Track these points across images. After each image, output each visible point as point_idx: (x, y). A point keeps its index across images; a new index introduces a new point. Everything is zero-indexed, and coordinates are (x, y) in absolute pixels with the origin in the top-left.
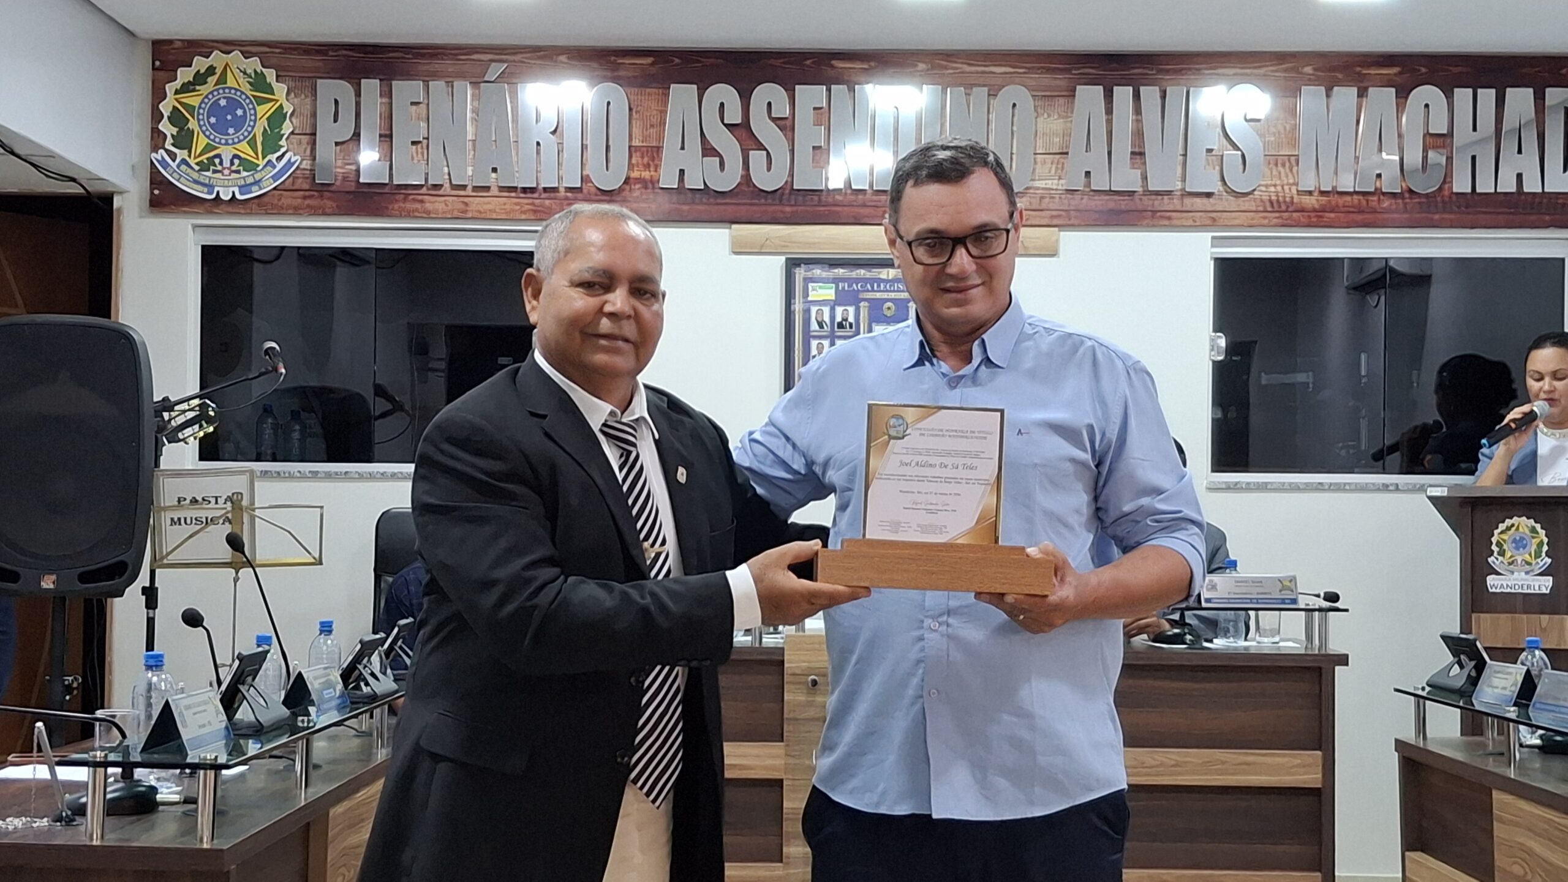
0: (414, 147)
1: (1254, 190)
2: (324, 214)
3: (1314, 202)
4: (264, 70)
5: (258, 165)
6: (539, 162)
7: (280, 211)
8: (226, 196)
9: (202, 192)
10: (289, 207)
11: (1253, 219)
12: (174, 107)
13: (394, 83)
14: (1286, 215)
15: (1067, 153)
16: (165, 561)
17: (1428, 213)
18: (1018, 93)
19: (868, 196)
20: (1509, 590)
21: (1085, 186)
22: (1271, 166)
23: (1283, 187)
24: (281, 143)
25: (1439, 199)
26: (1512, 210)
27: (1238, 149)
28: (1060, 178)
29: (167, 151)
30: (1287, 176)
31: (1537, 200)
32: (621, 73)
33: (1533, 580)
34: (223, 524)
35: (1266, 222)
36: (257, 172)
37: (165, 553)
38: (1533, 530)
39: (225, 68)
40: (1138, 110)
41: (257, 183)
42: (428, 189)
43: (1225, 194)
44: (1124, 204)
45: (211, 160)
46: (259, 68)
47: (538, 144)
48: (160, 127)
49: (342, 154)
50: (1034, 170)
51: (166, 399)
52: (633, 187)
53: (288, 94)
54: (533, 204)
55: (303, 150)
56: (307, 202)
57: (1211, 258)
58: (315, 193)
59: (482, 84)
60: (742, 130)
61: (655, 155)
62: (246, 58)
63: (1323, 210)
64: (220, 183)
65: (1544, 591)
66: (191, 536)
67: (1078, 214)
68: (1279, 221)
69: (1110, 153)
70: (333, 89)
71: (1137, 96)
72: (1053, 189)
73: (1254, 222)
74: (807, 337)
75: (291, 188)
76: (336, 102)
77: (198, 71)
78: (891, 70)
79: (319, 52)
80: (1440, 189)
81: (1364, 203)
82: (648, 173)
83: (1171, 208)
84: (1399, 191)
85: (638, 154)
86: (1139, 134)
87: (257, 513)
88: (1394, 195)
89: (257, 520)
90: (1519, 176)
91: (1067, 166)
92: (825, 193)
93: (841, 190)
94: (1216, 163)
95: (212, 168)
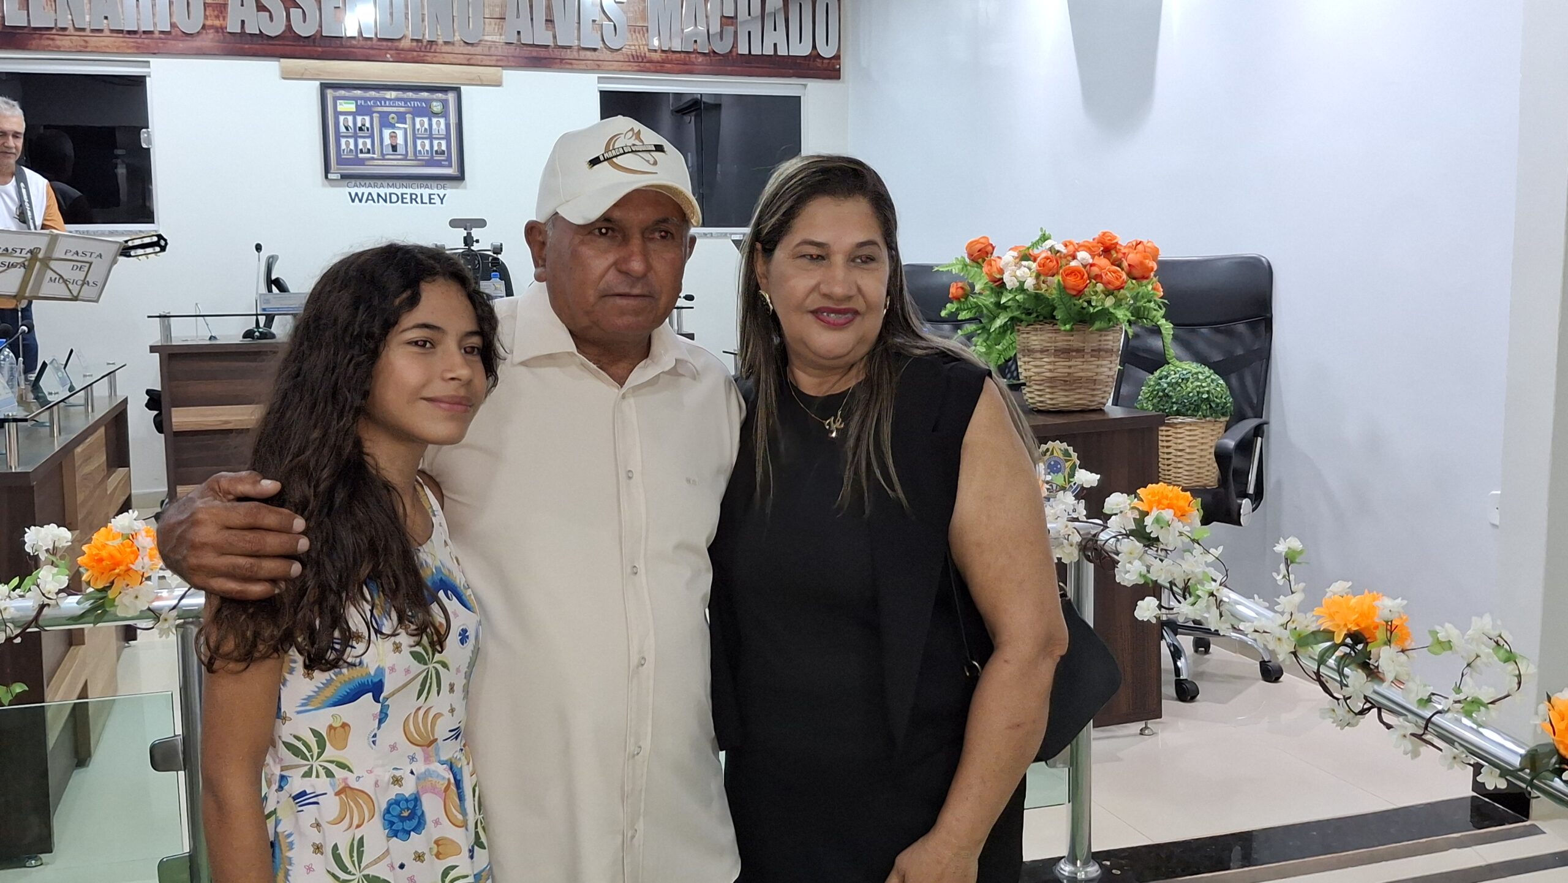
1: (622, 48)
3: (658, 57)
6: (139, 12)
11: (621, 66)
14: (641, 64)
15: (504, 19)
17: (724, 65)
19: (375, 42)
21: (518, 41)
22: (632, 32)
23: (639, 46)
25: (730, 57)
26: (772, 66)
27: (611, 20)
28: (501, 35)
30: (641, 39)
31: (785, 60)
35: (629, 68)
43: (604, 49)
44: (543, 53)
50: (484, 28)
52: (208, 31)
54: (136, 42)
57: (598, 91)
61: (223, 10)
63: (663, 61)
67: (513, 58)
68: (638, 68)
69: (532, 19)
72: (497, 42)
73: (623, 68)
80: (730, 51)
81: (687, 58)
82: (219, 21)
83: (572, 57)
84: (707, 51)
85: (211, 8)
88: (704, 54)
90: (775, 43)
91: (505, 27)
92: (345, 39)
93: (355, 37)
94: (598, 29)
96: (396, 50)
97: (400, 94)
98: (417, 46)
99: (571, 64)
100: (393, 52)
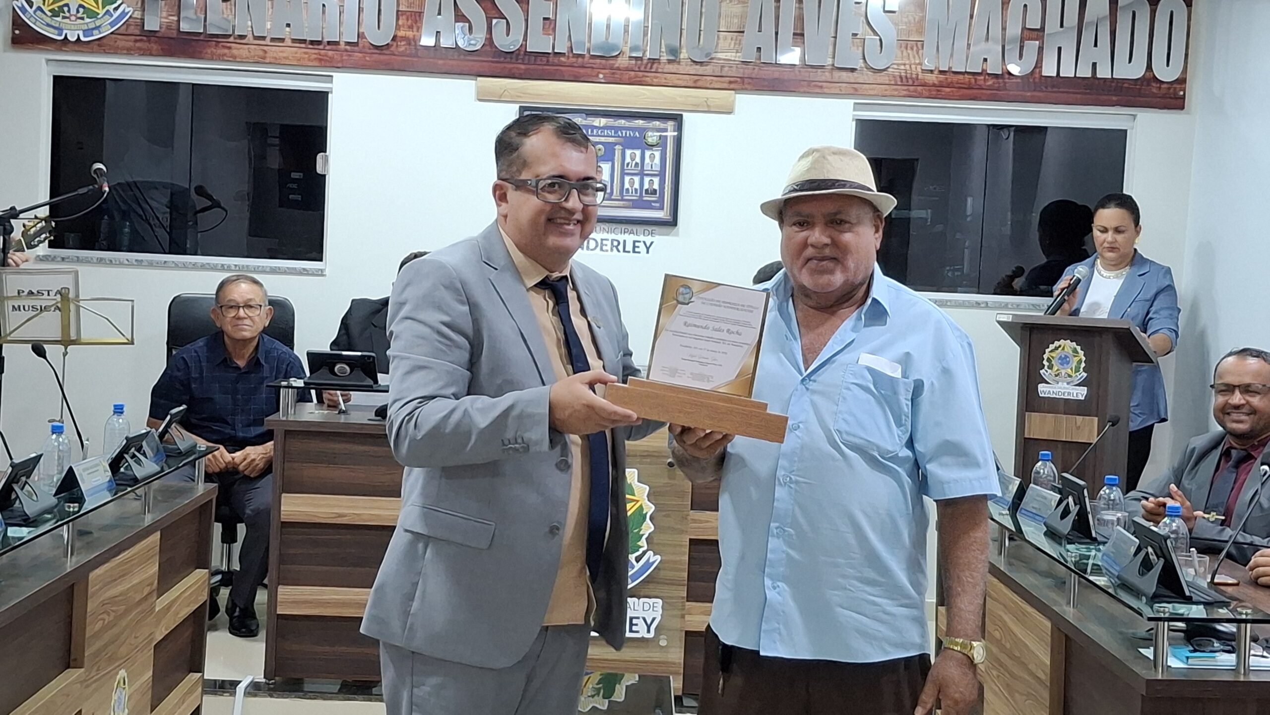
0: (224, 4)
1: (888, 67)
2: (151, 55)
3: (934, 79)
5: (98, 14)
6: (324, 20)
7: (116, 51)
8: (72, 38)
9: (53, 34)
10: (123, 48)
11: (886, 90)
14: (912, 88)
15: (743, 32)
16: (9, 338)
17: (1023, 91)
19: (586, 59)
20: (1054, 396)
21: (756, 59)
22: (902, 49)
23: (910, 66)
25: (1032, 80)
26: (1088, 91)
27: (877, 35)
28: (737, 52)
30: (914, 57)
31: (1108, 83)
33: (1073, 389)
34: (54, 311)
35: (896, 93)
36: (98, 19)
37: (8, 331)
38: (1075, 351)
41: (98, 28)
42: (235, 38)
43: (865, 69)
44: (786, 74)
45: (61, 7)
47: (324, 5)
49: (167, 7)
50: (717, 44)
51: (13, 208)
52: (399, 43)
54: (318, 54)
55: (135, 3)
56: (138, 44)
57: (853, 120)
58: (145, 38)
60: (488, 2)
61: (418, 18)
63: (941, 85)
64: (68, 27)
65: (1081, 398)
66: (29, 320)
67: (750, 81)
68: (908, 93)
69: (777, 33)
72: (731, 60)
73: (887, 93)
75: (125, 33)
80: (1033, 72)
81: (973, 81)
82: (411, 33)
83: (823, 78)
84: (1000, 73)
85: (404, 17)
86: (800, 19)
87: (81, 303)
88: (996, 76)
89: (81, 309)
90: (1094, 65)
91: (743, 42)
92: (551, 55)
93: (564, 53)
94: (859, 44)
95: (61, 14)
96: (611, 69)
97: (610, 122)
98: (636, 64)
99: (821, 87)
100: (607, 71)
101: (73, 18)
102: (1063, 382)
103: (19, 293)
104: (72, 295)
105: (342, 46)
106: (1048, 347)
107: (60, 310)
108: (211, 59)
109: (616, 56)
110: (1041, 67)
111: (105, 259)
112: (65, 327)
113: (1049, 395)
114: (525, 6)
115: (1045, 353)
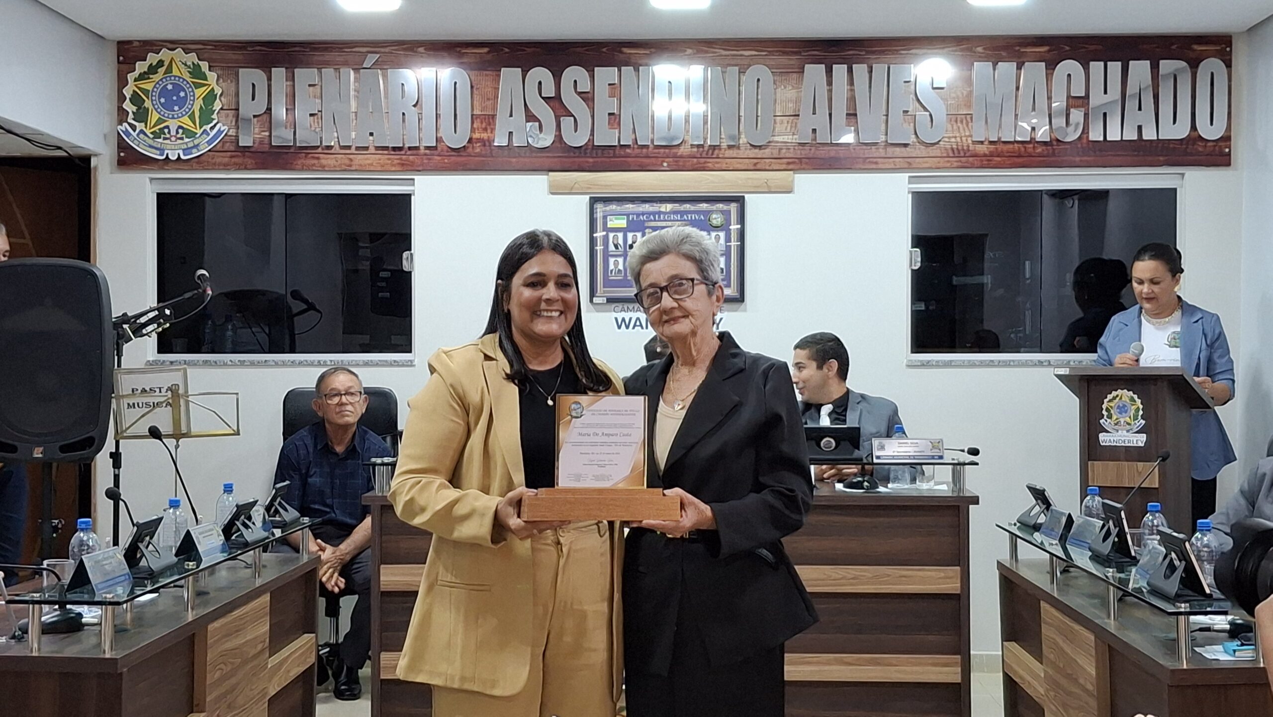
0: (312, 118)
1: (940, 141)
2: (246, 168)
4: (200, 62)
5: (196, 134)
6: (404, 128)
7: (214, 167)
8: (173, 157)
9: (156, 154)
10: (219, 164)
11: (939, 163)
12: (134, 91)
13: (296, 70)
14: (964, 159)
15: (798, 115)
16: (125, 435)
17: (1072, 156)
18: (761, 71)
19: (650, 149)
20: (1115, 444)
21: (812, 140)
22: (952, 123)
23: (961, 138)
24: (213, 117)
25: (1079, 146)
26: (1136, 153)
27: (927, 110)
28: (794, 134)
29: (130, 124)
30: (964, 130)
31: (1154, 145)
32: (465, 60)
33: (1133, 436)
34: (166, 407)
35: (948, 165)
36: (196, 138)
37: (124, 428)
38: (1132, 399)
39: (171, 62)
40: (851, 82)
41: (196, 146)
42: (323, 149)
43: (918, 144)
44: (842, 153)
45: (161, 130)
46: (196, 61)
47: (404, 114)
48: (124, 106)
49: (259, 123)
50: (774, 128)
51: (125, 315)
52: (475, 145)
53: (218, 80)
54: (401, 159)
55: (229, 122)
56: (233, 160)
57: (909, 193)
58: (239, 154)
59: (362, 70)
60: (555, 102)
61: (491, 120)
62: (186, 53)
63: (992, 155)
64: (168, 147)
65: (1141, 444)
66: (143, 416)
67: (807, 160)
68: (960, 164)
69: (830, 115)
70: (250, 76)
71: (850, 71)
72: (789, 143)
73: (939, 165)
74: (606, 255)
75: (221, 150)
76: (253, 85)
77: (151, 64)
78: (666, 55)
79: (240, 48)
80: (1080, 138)
81: (1023, 149)
82: (485, 134)
83: (878, 155)
84: (1048, 140)
85: (478, 120)
86: (852, 100)
87: (190, 398)
88: (1045, 143)
89: (190, 403)
90: (1140, 128)
91: (798, 125)
92: (618, 148)
93: (630, 145)
94: (910, 121)
95: (162, 136)
96: (675, 157)
97: (676, 206)
98: (698, 151)
99: (876, 163)
100: (671, 159)
101: (173, 139)
102: (1122, 430)
103: (133, 391)
104: (181, 391)
105: (422, 151)
106: (1106, 398)
107: (171, 406)
108: (302, 169)
109: (679, 145)
110: (1088, 133)
111: (210, 361)
112: (176, 422)
113: (1110, 444)
114: (590, 103)
115: (1103, 403)
